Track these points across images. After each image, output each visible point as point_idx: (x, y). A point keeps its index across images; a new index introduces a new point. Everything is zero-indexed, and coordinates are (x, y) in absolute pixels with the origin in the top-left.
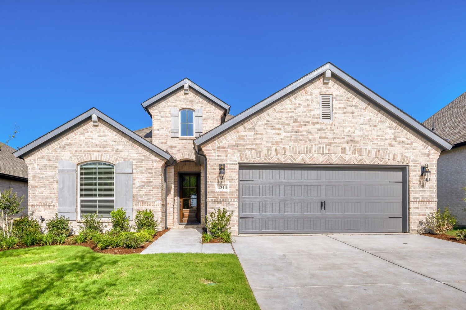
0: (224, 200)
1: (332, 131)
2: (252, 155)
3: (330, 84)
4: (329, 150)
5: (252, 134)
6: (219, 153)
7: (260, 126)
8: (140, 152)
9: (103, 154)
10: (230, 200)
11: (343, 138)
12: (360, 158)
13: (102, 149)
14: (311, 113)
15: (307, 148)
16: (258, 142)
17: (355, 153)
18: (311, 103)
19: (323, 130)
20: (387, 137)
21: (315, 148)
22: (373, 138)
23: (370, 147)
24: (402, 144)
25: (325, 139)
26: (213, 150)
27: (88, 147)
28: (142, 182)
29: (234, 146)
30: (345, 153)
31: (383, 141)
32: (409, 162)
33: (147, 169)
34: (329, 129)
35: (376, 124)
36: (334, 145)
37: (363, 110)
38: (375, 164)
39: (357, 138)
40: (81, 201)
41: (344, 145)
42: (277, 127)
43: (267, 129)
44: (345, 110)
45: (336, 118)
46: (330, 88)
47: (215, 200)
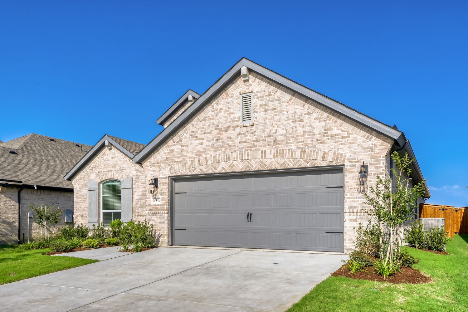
0: (157, 213)
1: (252, 133)
2: (179, 168)
3: (250, 80)
4: (248, 155)
5: (179, 146)
6: (154, 168)
7: (186, 138)
8: (137, 169)
9: (114, 173)
10: (161, 213)
11: (264, 140)
12: (282, 161)
13: (114, 169)
14: (231, 117)
15: (226, 155)
16: (184, 154)
17: (277, 156)
18: (231, 106)
19: (244, 134)
20: (316, 131)
21: (234, 155)
22: (298, 136)
23: (293, 148)
24: (335, 138)
25: (245, 144)
26: (150, 166)
27: (106, 168)
28: (138, 195)
29: (165, 161)
30: (265, 157)
31: (310, 138)
32: (344, 161)
33: (142, 183)
34: (250, 131)
35: (302, 118)
36: (254, 149)
37: (286, 104)
38: (301, 167)
39: (279, 138)
40: (103, 213)
41: (264, 148)
42: (200, 136)
43: (192, 140)
44: (266, 108)
45: (256, 118)
46: (251, 85)
47: (150, 212)
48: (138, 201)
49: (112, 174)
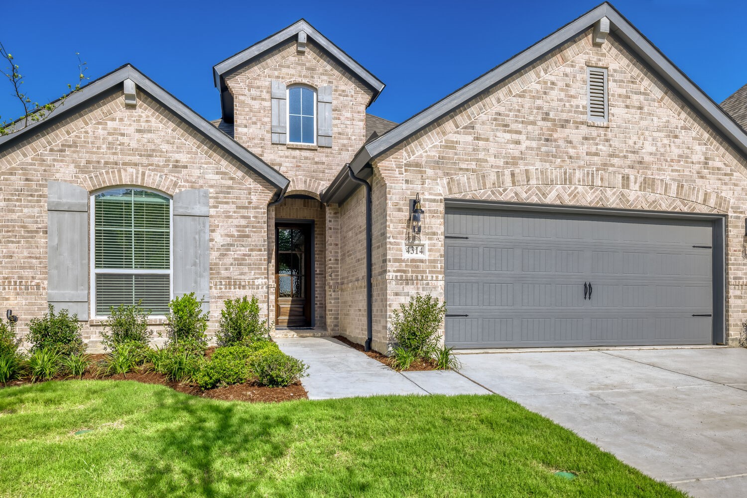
0: (420, 278)
1: (607, 140)
2: (469, 183)
3: (603, 46)
4: (602, 179)
5: (470, 138)
6: (409, 176)
7: (483, 123)
8: (223, 169)
9: (147, 172)
10: (429, 278)
11: (625, 157)
12: (652, 197)
13: (145, 160)
14: (572, 103)
15: (565, 173)
16: (480, 157)
17: (645, 188)
18: (571, 83)
19: (593, 139)
20: (695, 158)
21: (578, 174)
22: (672, 160)
23: (667, 176)
24: (718, 174)
25: (596, 158)
26: (397, 170)
27: (114, 154)
28: (228, 236)
29: (438, 163)
30: (628, 187)
31: (688, 167)
32: (728, 209)
33: (238, 207)
34: (603, 138)
35: (677, 131)
36: (611, 169)
37: (656, 104)
38: (676, 211)
39: (647, 159)
40: (99, 276)
41: (627, 171)
42: (514, 126)
43: (497, 130)
44: (628, 102)
45: (614, 116)
46: (604, 55)
47: (401, 276)
48: (229, 250)
49: (137, 173)
